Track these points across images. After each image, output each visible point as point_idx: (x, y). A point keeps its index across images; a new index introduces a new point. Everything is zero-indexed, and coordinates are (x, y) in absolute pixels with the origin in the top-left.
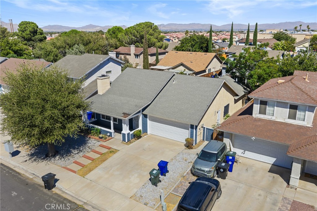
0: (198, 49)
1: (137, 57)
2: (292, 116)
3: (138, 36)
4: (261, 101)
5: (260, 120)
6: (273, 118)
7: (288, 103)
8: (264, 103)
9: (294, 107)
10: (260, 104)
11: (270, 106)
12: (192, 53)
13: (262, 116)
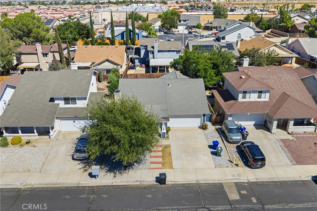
0: (78, 35)
1: (45, 56)
2: (259, 97)
3: (26, 30)
4: (243, 92)
5: (244, 102)
6: (250, 100)
7: (257, 91)
8: (245, 92)
9: (260, 92)
10: (243, 93)
11: (248, 93)
12: (103, 47)
13: (244, 100)
